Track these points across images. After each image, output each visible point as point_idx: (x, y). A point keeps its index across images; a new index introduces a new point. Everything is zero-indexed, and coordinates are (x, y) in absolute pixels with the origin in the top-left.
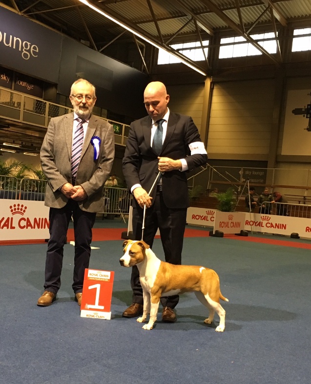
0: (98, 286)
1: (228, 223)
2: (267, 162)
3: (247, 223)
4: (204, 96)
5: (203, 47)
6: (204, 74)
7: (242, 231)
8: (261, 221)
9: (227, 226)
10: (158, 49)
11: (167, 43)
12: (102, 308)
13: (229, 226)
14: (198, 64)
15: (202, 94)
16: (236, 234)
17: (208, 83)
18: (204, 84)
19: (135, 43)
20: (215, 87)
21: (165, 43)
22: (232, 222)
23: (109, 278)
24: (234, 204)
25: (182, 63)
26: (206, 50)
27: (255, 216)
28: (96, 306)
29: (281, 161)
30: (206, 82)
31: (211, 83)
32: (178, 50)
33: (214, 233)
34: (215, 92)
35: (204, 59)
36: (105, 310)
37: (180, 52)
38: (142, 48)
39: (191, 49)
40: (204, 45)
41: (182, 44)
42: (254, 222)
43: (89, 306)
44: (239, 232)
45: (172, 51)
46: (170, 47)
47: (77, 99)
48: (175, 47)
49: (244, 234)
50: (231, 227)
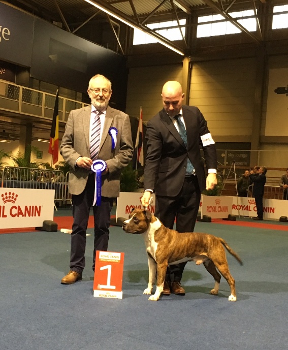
0: (109, 267)
1: (215, 207)
2: (250, 143)
3: (234, 207)
4: (182, 77)
5: (180, 26)
6: (182, 54)
7: (229, 215)
8: (249, 205)
9: (214, 211)
10: (133, 29)
11: (143, 23)
12: (114, 287)
13: (217, 210)
14: (175, 44)
15: (180, 74)
16: (223, 219)
17: (186, 63)
18: (182, 64)
19: (109, 23)
20: (194, 67)
21: (141, 23)
22: (219, 207)
23: (119, 259)
24: (220, 188)
25: (158, 43)
26: (184, 29)
27: (241, 200)
28: (108, 286)
29: (265, 142)
30: (184, 62)
31: (189, 63)
32: (155, 30)
33: (201, 218)
34: (194, 72)
35: (182, 39)
36: (117, 290)
37: (157, 31)
38: (116, 28)
39: (167, 28)
40: (181, 24)
41: (158, 24)
42: (241, 206)
43: (101, 286)
44: (227, 217)
45: (148, 31)
46: (146, 27)
47: (94, 92)
48: (151, 26)
49: (231, 218)
50: (219, 212)
